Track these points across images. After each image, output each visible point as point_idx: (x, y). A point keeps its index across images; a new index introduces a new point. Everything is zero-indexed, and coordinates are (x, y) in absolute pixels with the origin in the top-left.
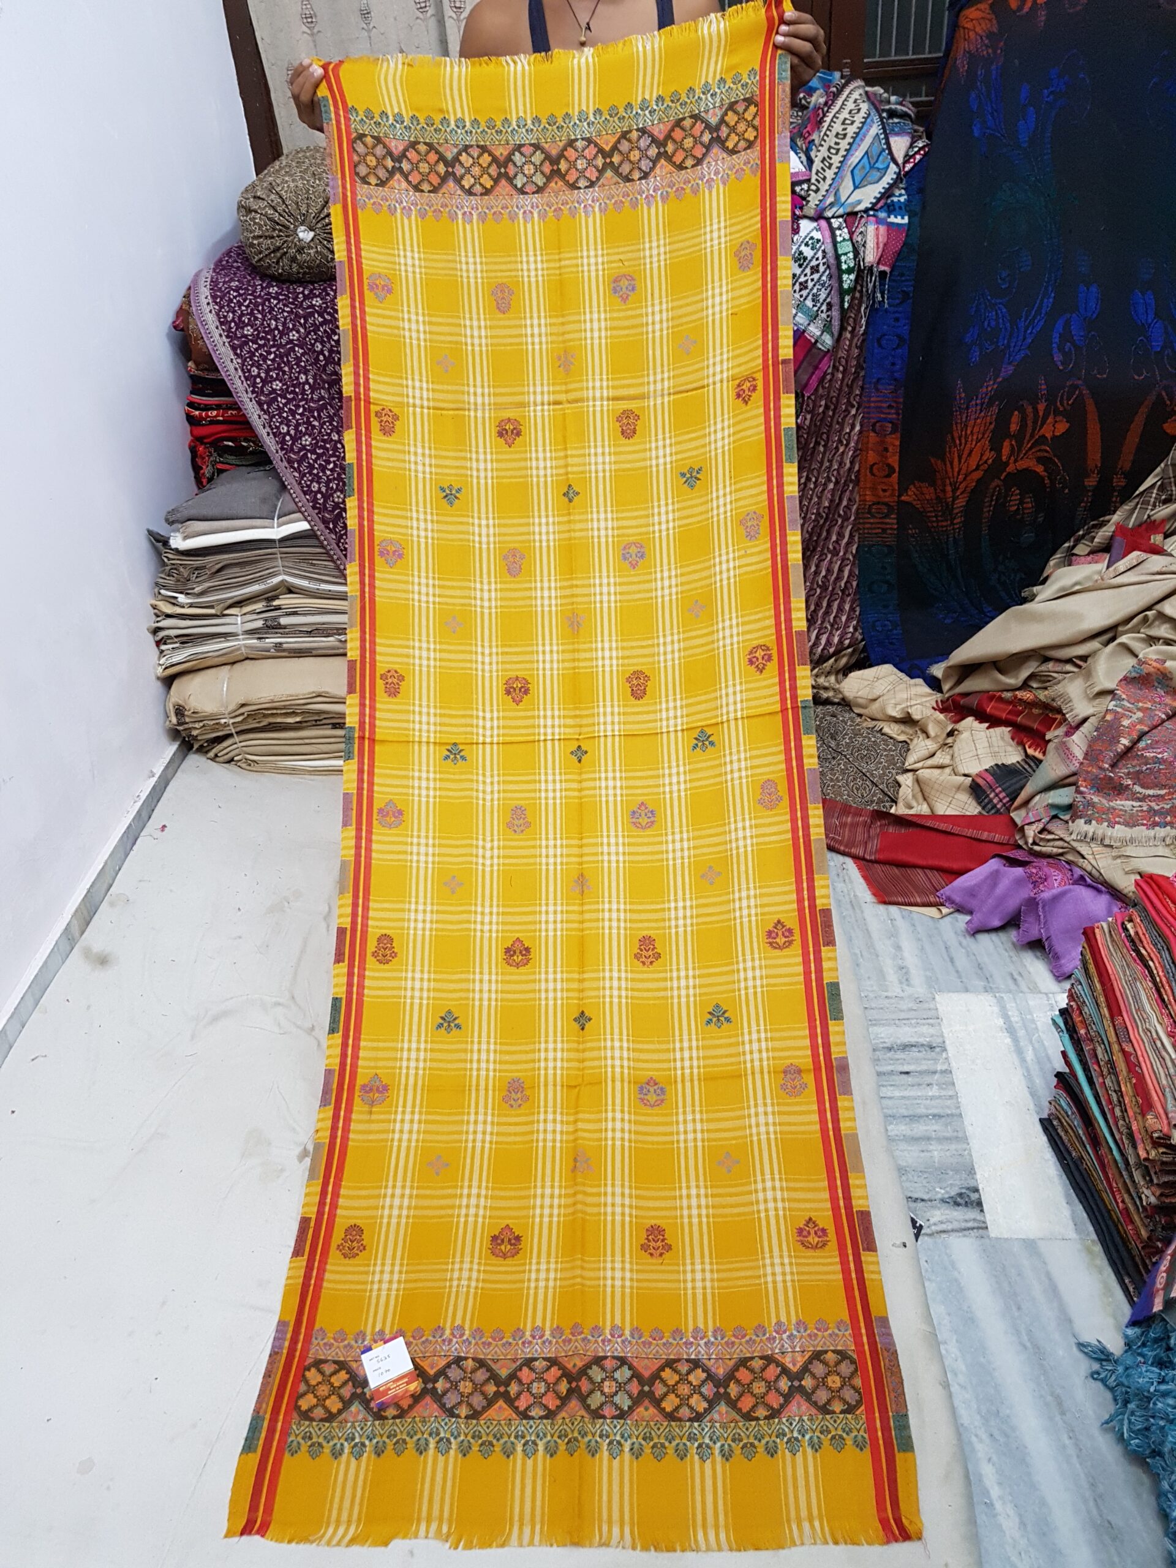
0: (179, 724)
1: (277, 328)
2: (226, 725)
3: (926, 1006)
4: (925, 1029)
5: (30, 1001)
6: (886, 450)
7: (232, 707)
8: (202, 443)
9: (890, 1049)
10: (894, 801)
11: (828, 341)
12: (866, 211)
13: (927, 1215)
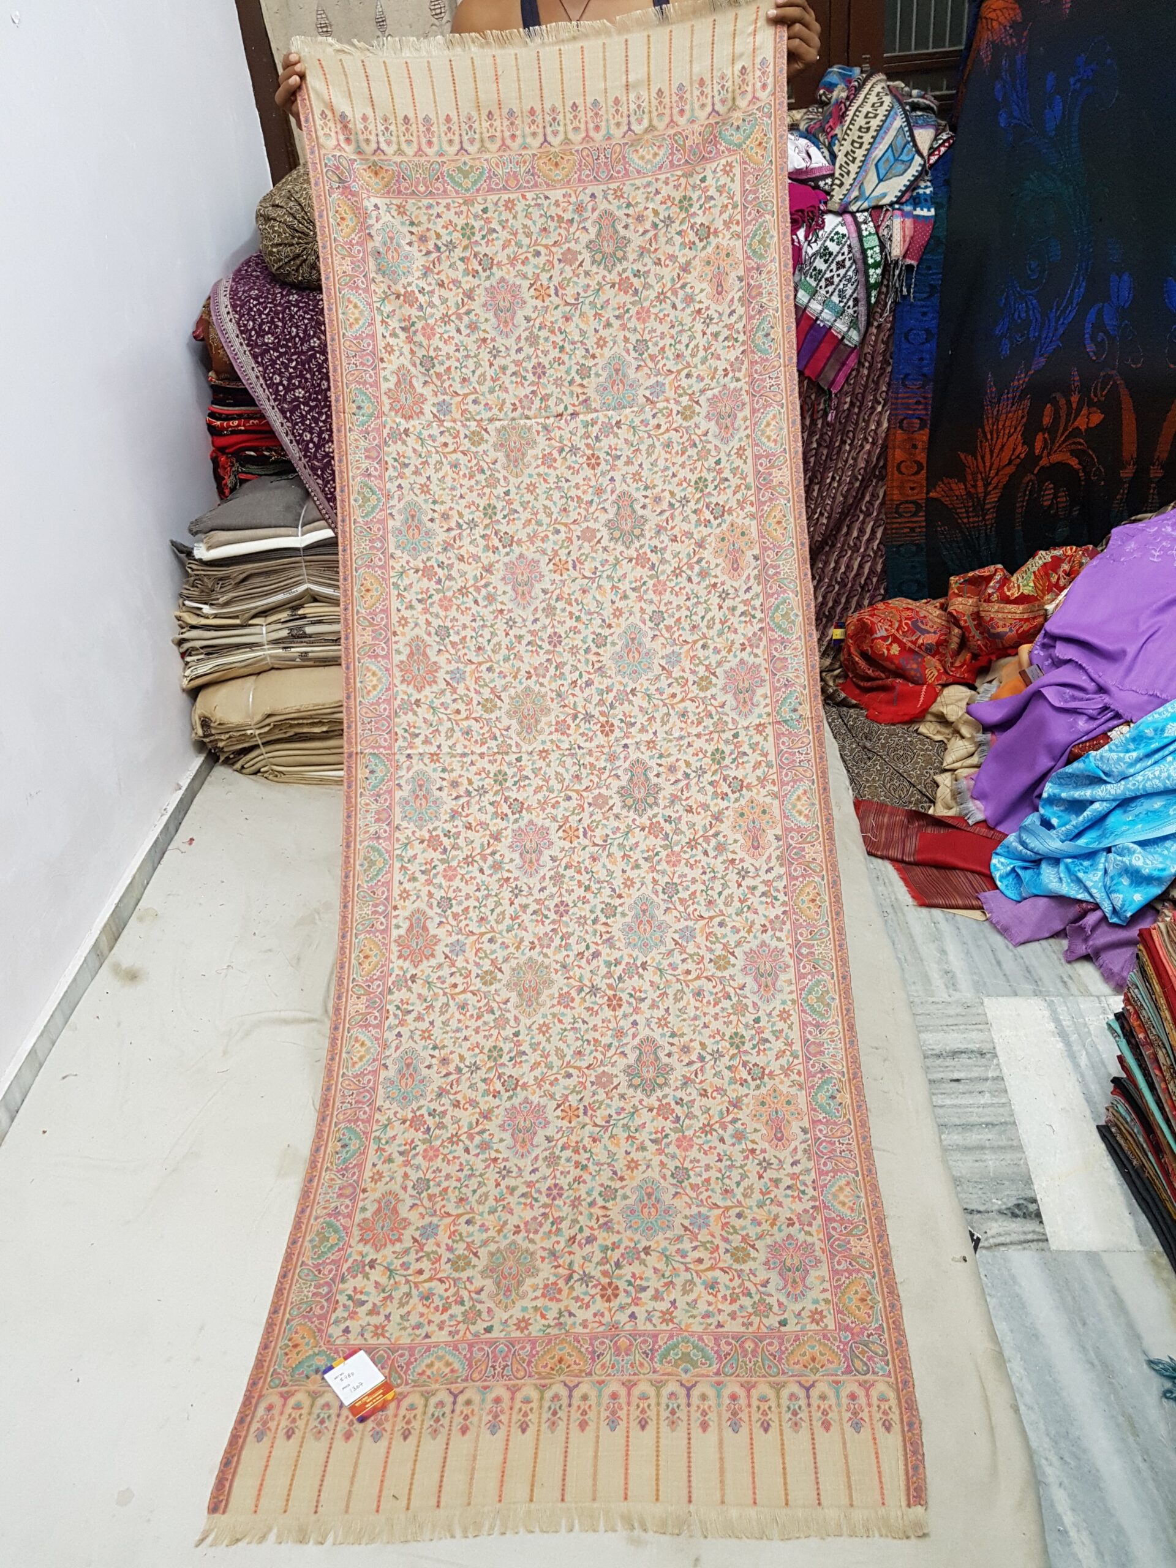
0: (205, 736)
1: (297, 335)
2: (252, 736)
3: (974, 1010)
4: (974, 1035)
5: (59, 1020)
6: (915, 446)
7: (258, 718)
8: (224, 453)
9: (939, 1056)
10: (933, 802)
11: (855, 336)
12: (892, 204)
13: (985, 1228)
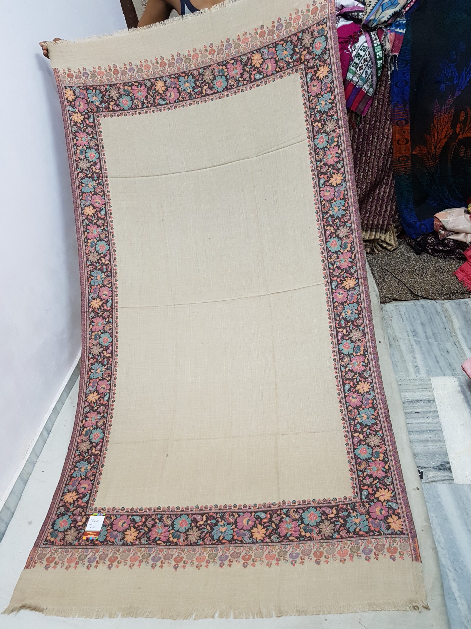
3: (426, 383)
4: (427, 393)
9: (411, 402)
11: (372, 91)
13: (427, 474)
